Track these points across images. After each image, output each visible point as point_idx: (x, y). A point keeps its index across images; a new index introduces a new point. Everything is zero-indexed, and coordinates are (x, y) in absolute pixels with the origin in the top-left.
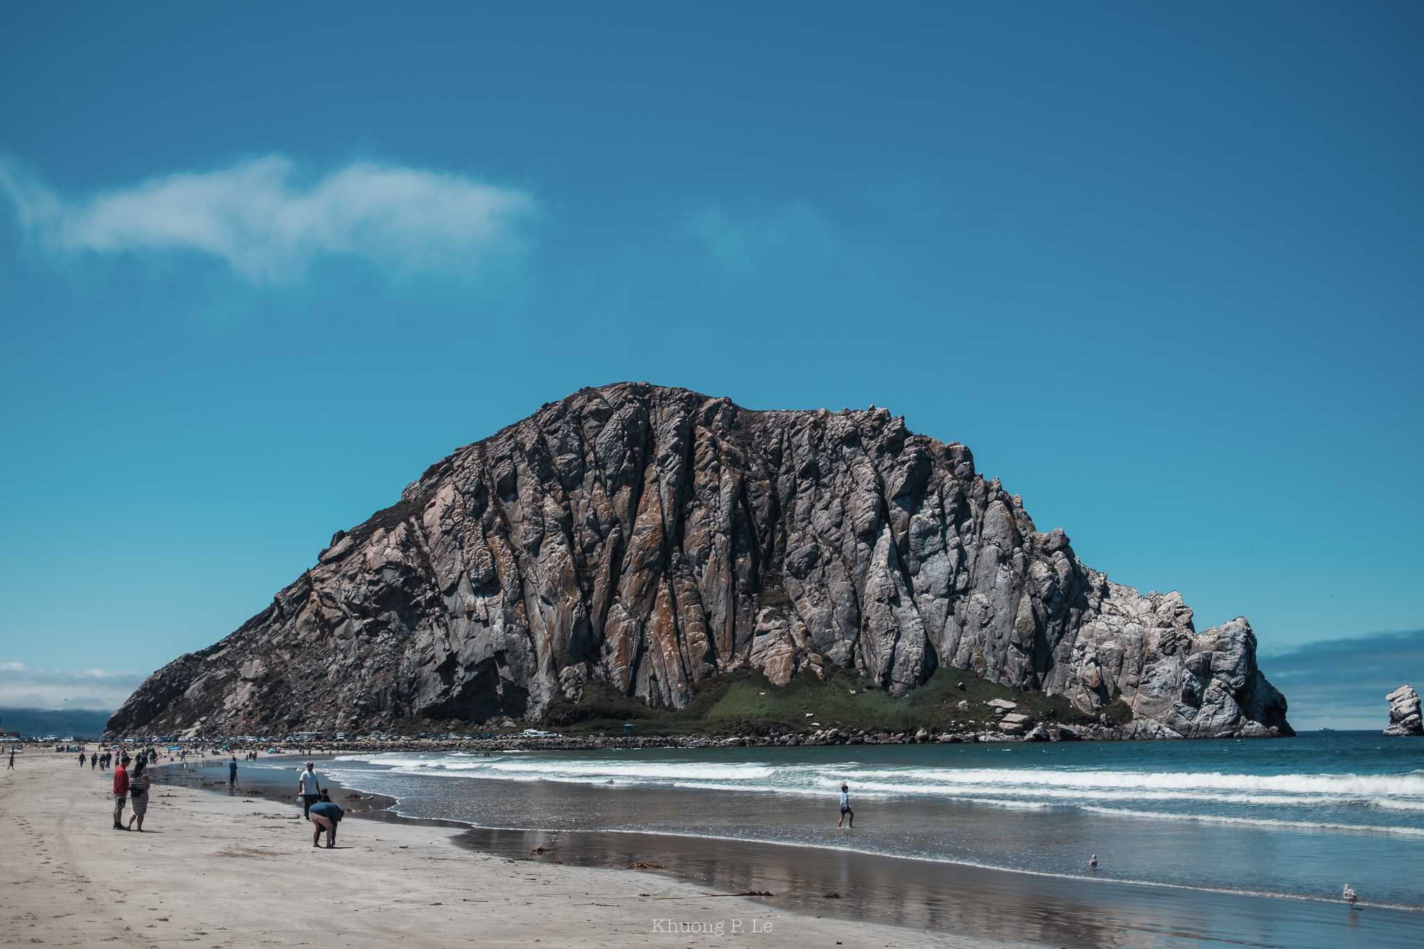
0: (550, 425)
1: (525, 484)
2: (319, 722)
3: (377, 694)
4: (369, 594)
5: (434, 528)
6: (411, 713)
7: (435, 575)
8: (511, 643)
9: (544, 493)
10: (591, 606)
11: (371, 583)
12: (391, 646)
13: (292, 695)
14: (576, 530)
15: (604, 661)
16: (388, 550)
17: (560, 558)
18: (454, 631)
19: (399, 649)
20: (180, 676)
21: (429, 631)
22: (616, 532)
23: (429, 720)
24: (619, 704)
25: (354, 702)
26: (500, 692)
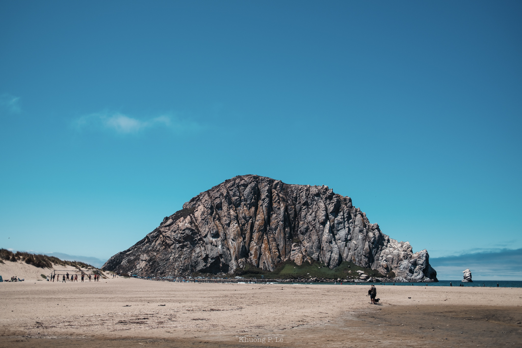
0: (230, 188)
1: (224, 206)
2: (170, 273)
3: (186, 266)
4: (181, 237)
5: (198, 218)
6: (196, 271)
7: (200, 232)
8: (224, 252)
9: (230, 208)
10: (245, 242)
11: (181, 233)
12: (188, 252)
13: (160, 265)
14: (239, 219)
15: (250, 258)
16: (186, 224)
17: (236, 228)
18: (207, 248)
19: (191, 253)
20: (119, 258)
21: (199, 248)
22: (251, 220)
23: (201, 273)
24: (255, 270)
25: (180, 267)
26: (221, 266)
